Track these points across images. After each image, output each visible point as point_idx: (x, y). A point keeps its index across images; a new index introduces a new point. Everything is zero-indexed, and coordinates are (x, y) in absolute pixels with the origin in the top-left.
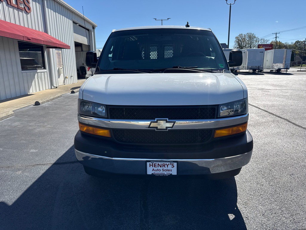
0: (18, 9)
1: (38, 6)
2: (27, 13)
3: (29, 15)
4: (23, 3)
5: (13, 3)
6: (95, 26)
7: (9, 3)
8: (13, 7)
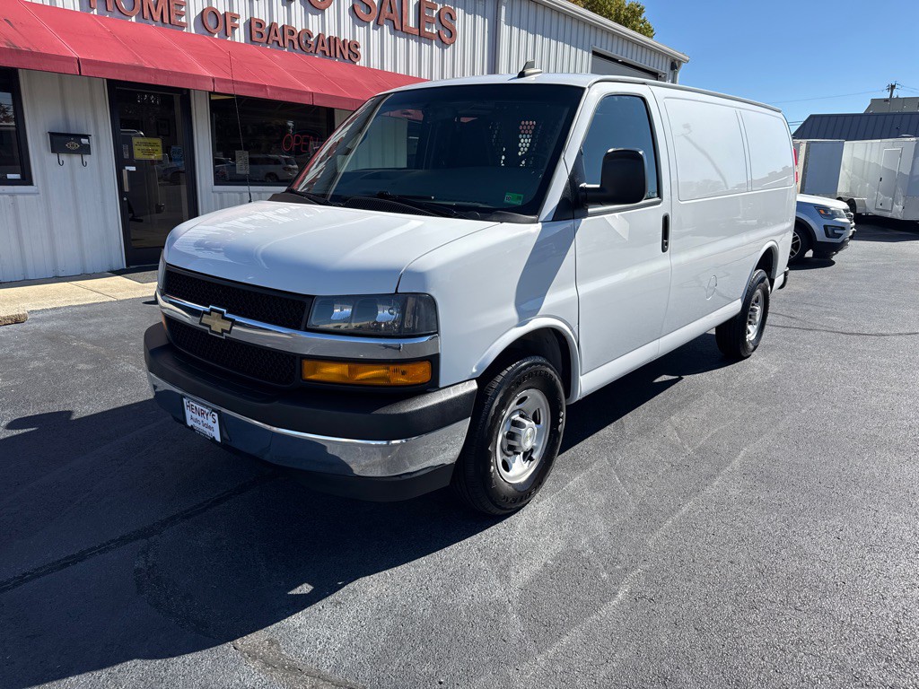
0: (421, 36)
1: (482, 23)
2: (443, 44)
3: (449, 49)
4: (437, 20)
5: (407, 26)
6: (680, 62)
7: (398, 27)
8: (407, 34)
